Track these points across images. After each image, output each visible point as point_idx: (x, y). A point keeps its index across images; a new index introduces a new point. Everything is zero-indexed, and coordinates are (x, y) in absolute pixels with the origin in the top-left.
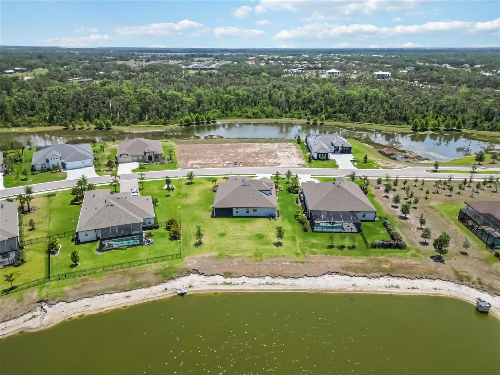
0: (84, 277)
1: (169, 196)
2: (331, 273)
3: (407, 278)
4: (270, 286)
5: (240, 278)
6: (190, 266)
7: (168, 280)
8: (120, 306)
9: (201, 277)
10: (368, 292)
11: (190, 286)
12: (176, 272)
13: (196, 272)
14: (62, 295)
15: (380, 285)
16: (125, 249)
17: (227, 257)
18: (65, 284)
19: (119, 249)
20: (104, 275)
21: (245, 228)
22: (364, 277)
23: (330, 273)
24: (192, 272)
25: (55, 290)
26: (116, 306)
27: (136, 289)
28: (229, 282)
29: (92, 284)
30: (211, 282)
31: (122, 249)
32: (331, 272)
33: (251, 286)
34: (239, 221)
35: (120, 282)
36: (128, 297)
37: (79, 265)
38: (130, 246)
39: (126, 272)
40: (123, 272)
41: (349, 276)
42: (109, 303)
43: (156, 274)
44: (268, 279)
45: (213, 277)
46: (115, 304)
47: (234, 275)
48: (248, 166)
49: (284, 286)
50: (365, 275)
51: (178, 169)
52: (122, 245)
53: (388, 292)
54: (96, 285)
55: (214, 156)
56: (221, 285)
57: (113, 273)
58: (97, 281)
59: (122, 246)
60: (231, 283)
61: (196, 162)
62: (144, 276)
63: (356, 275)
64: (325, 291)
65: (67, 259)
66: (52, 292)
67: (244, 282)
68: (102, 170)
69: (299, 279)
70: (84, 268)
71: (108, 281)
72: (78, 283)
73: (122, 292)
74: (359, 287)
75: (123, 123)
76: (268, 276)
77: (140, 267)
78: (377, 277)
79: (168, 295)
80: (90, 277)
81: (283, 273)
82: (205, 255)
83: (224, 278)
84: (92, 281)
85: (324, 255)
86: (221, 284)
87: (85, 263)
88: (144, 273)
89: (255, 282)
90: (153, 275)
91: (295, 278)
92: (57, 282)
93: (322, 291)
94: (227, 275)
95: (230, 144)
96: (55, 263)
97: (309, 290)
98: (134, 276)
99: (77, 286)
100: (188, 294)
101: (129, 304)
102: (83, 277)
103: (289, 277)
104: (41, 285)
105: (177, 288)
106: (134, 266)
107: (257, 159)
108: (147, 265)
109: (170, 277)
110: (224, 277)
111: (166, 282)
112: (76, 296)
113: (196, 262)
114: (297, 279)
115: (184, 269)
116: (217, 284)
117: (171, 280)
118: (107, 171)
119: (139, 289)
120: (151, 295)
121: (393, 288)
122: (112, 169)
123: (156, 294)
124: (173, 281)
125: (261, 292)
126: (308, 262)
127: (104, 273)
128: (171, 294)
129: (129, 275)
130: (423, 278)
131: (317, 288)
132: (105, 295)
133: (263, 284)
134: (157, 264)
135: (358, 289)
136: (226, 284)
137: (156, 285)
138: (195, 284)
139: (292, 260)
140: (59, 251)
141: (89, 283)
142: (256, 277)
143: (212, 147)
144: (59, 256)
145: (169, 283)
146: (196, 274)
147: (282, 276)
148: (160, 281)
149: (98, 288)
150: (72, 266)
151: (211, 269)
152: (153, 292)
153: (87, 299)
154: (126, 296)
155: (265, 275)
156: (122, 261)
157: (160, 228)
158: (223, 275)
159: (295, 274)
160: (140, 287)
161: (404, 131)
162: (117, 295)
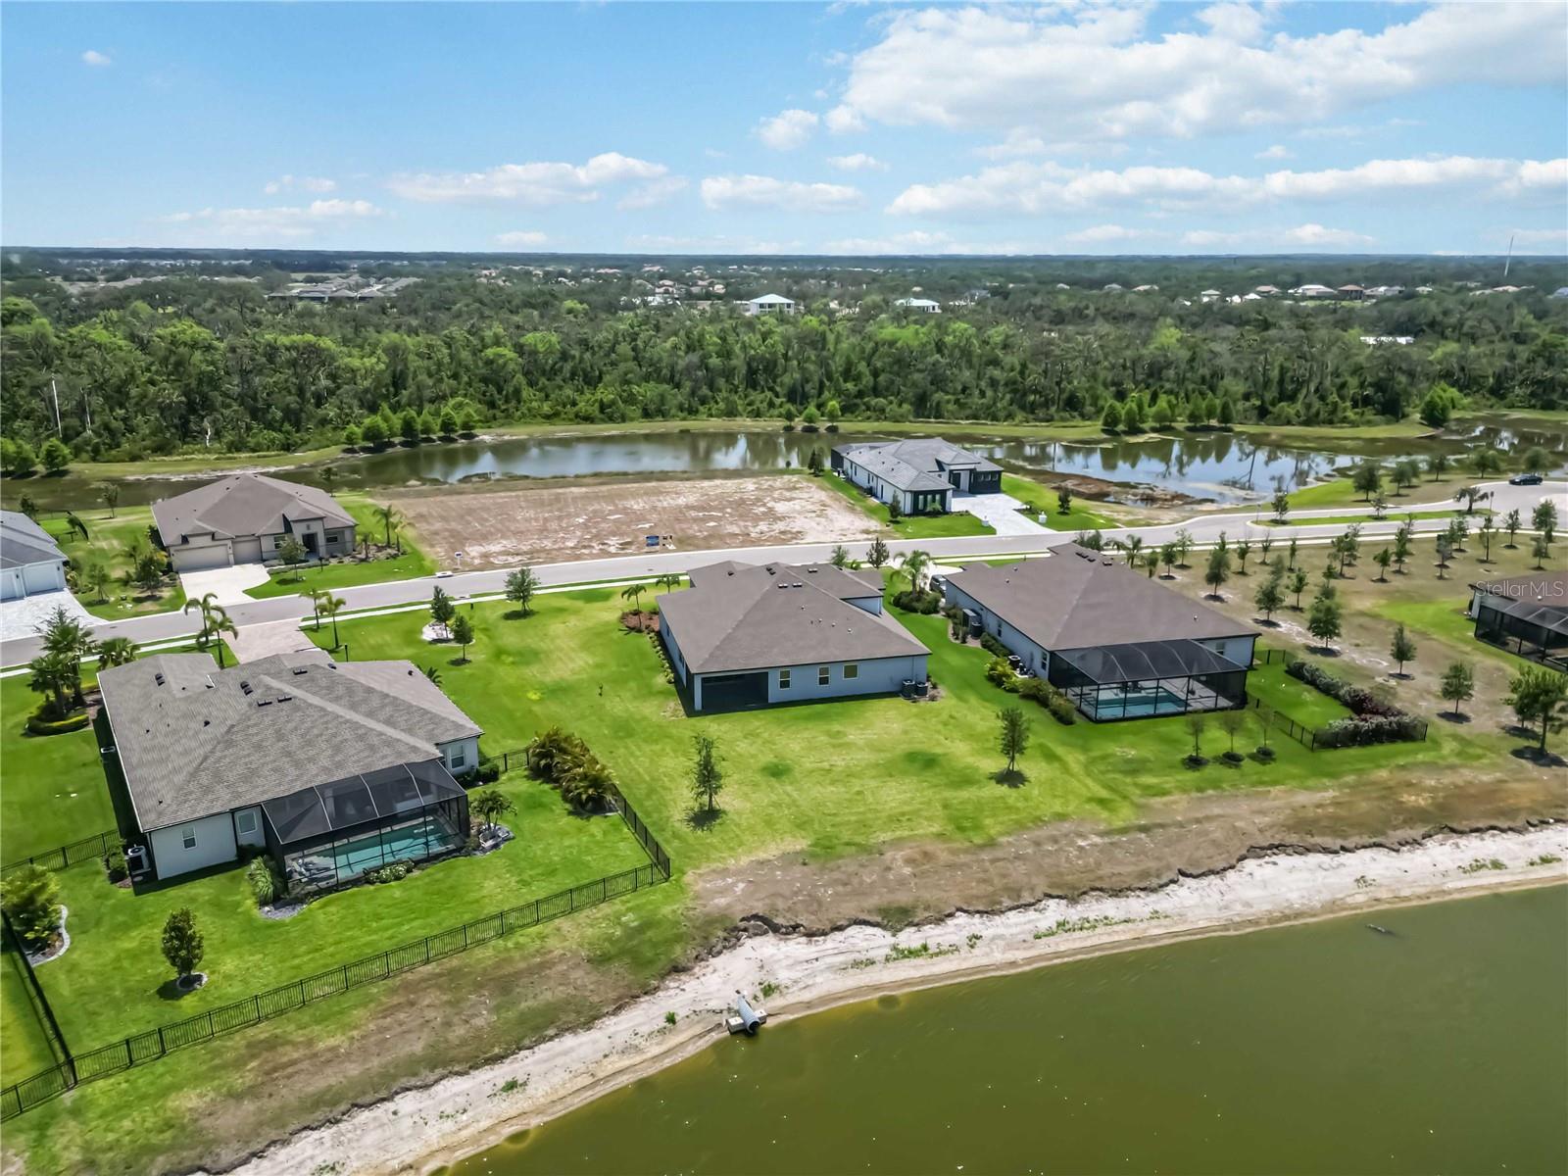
0: (262, 1031)
1: (463, 661)
2: (1263, 853)
3: (1503, 831)
4: (1078, 934)
5: (950, 922)
6: (729, 906)
7: (663, 977)
8: (493, 1140)
9: (791, 943)
10: (1419, 897)
11: (768, 990)
12: (678, 938)
13: (765, 924)
14: (174, 1138)
15: (1441, 868)
16: (398, 878)
17: (853, 848)
18: (168, 1079)
19: (372, 883)
20: (355, 1007)
21: (846, 740)
22: (1375, 849)
23: (1257, 851)
24: (745, 930)
25: (127, 1124)
26: (475, 1139)
27: (538, 1043)
28: (916, 945)
29: (315, 1055)
30: (841, 958)
31: (384, 882)
32: (1262, 848)
33: (1010, 947)
34: (808, 718)
35: (448, 1024)
36: (511, 1086)
37: (205, 979)
38: (418, 863)
39: (454, 975)
40: (440, 975)
41: (1326, 851)
42: (435, 1133)
43: (599, 960)
44: (1055, 911)
45: (838, 936)
46: (465, 1134)
47: (921, 915)
48: (698, 548)
49: (1130, 925)
50: (1374, 840)
51: (439, 574)
52: (378, 862)
53: (1481, 887)
54: (334, 1056)
55: (554, 525)
56: (891, 965)
57: (394, 991)
58: (331, 1040)
59: (383, 867)
60: (925, 948)
61: (495, 548)
62: (548, 977)
63: (1348, 844)
64: (1279, 920)
65: (126, 964)
66: (111, 1137)
67: (977, 938)
68: (112, 599)
69: (1169, 889)
70: (234, 990)
71: (387, 1029)
72: (238, 1064)
73: (475, 1067)
74: (1380, 886)
75: (113, 452)
76: (1050, 896)
77: (510, 944)
78: (1415, 840)
79: (689, 1044)
80: (291, 1027)
81: (1101, 878)
82: (762, 855)
83: (888, 934)
84: (310, 1043)
85: (1195, 795)
86: (887, 960)
87: (229, 964)
88: (543, 966)
89: (1014, 930)
90: (588, 967)
91: (1154, 890)
92: (121, 1077)
93: (1271, 921)
94: (896, 918)
95: (584, 490)
96: (65, 990)
97: (1226, 928)
98: (503, 984)
99: (239, 1080)
100: (771, 1023)
101: (535, 1122)
102: (250, 1032)
103: (1129, 889)
104: (34, 1114)
105: (718, 1009)
106: (482, 942)
107: (712, 524)
108: (539, 928)
109: (663, 963)
110: (884, 928)
111: (657, 989)
112: (256, 1133)
113: (741, 886)
114: (1161, 894)
115: (711, 922)
116: (873, 963)
117: (675, 976)
118: (138, 601)
119: (551, 1039)
120: (614, 1058)
121: (1484, 871)
122: (158, 594)
123: (637, 1049)
124: (684, 977)
125: (1055, 966)
126: (1162, 826)
127: (352, 997)
128: (700, 1036)
129: (478, 987)
130: (1548, 823)
131: (1250, 913)
132: (397, 1098)
133: (1051, 933)
134: (581, 916)
135: (1384, 894)
136: (905, 957)
137: (620, 1008)
138: (783, 976)
139: (1102, 827)
140: (63, 931)
141: (296, 1055)
142: (1010, 909)
143: (527, 501)
144: (75, 956)
145: (672, 992)
146: (765, 933)
147: (1101, 890)
148: (629, 987)
149: (353, 1070)
150: (169, 992)
151: (820, 904)
152: (619, 1041)
153: (316, 1134)
154: (501, 1083)
155: (1039, 894)
156: (414, 929)
157: (503, 778)
158: (879, 919)
159: (1145, 874)
160: (551, 1032)
161: (1086, 437)
162: (455, 1090)
